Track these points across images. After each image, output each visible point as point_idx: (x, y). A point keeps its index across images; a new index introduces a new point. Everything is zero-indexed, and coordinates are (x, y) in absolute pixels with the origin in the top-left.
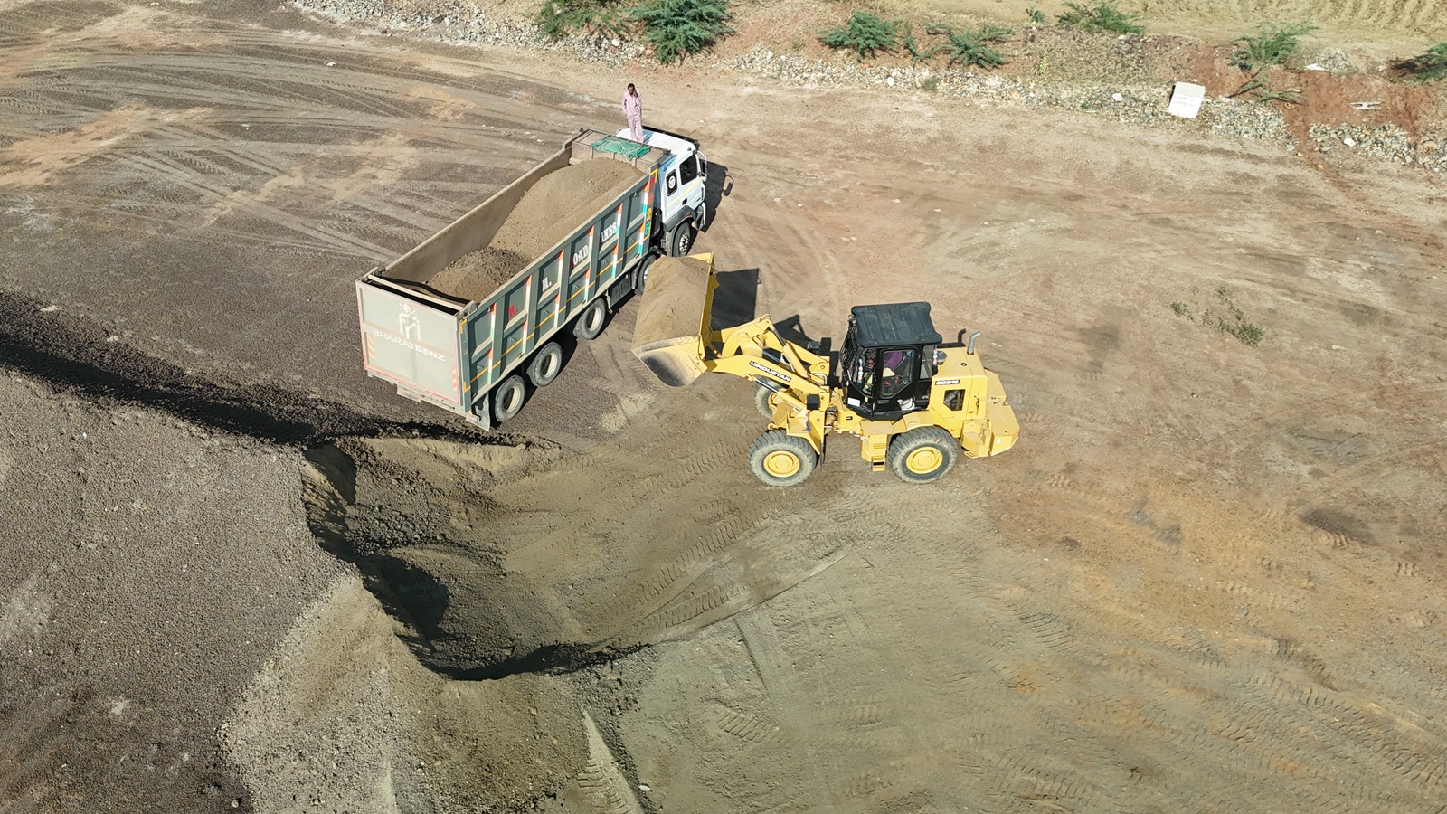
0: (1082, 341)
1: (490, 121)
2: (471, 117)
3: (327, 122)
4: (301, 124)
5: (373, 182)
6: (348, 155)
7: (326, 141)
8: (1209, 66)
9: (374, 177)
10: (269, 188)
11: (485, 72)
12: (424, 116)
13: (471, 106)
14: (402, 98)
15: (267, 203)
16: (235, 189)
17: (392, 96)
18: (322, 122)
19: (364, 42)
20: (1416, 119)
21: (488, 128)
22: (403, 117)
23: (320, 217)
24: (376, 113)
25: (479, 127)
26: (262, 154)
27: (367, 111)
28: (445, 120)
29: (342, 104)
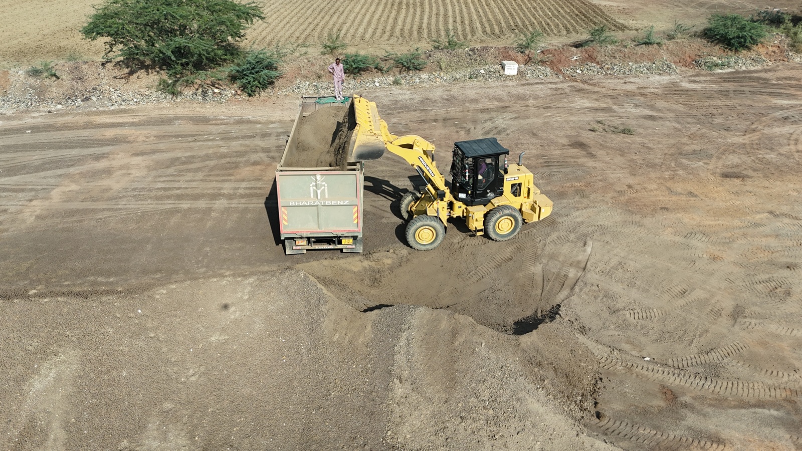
0: (574, 148)
1: (177, 136)
2: (160, 137)
3: (59, 157)
4: (40, 162)
5: (132, 176)
6: (96, 168)
7: (72, 166)
8: (508, 55)
9: (129, 174)
10: (56, 194)
11: (145, 117)
12: (129, 142)
13: (154, 133)
14: (103, 137)
15: (64, 201)
16: (31, 200)
17: (93, 138)
18: (56, 158)
19: (39, 119)
20: (595, 59)
21: (178, 139)
22: (113, 145)
23: (116, 198)
24: (92, 147)
25: (172, 140)
26: (28, 181)
27: (83, 147)
28: (144, 141)
29: (60, 148)
